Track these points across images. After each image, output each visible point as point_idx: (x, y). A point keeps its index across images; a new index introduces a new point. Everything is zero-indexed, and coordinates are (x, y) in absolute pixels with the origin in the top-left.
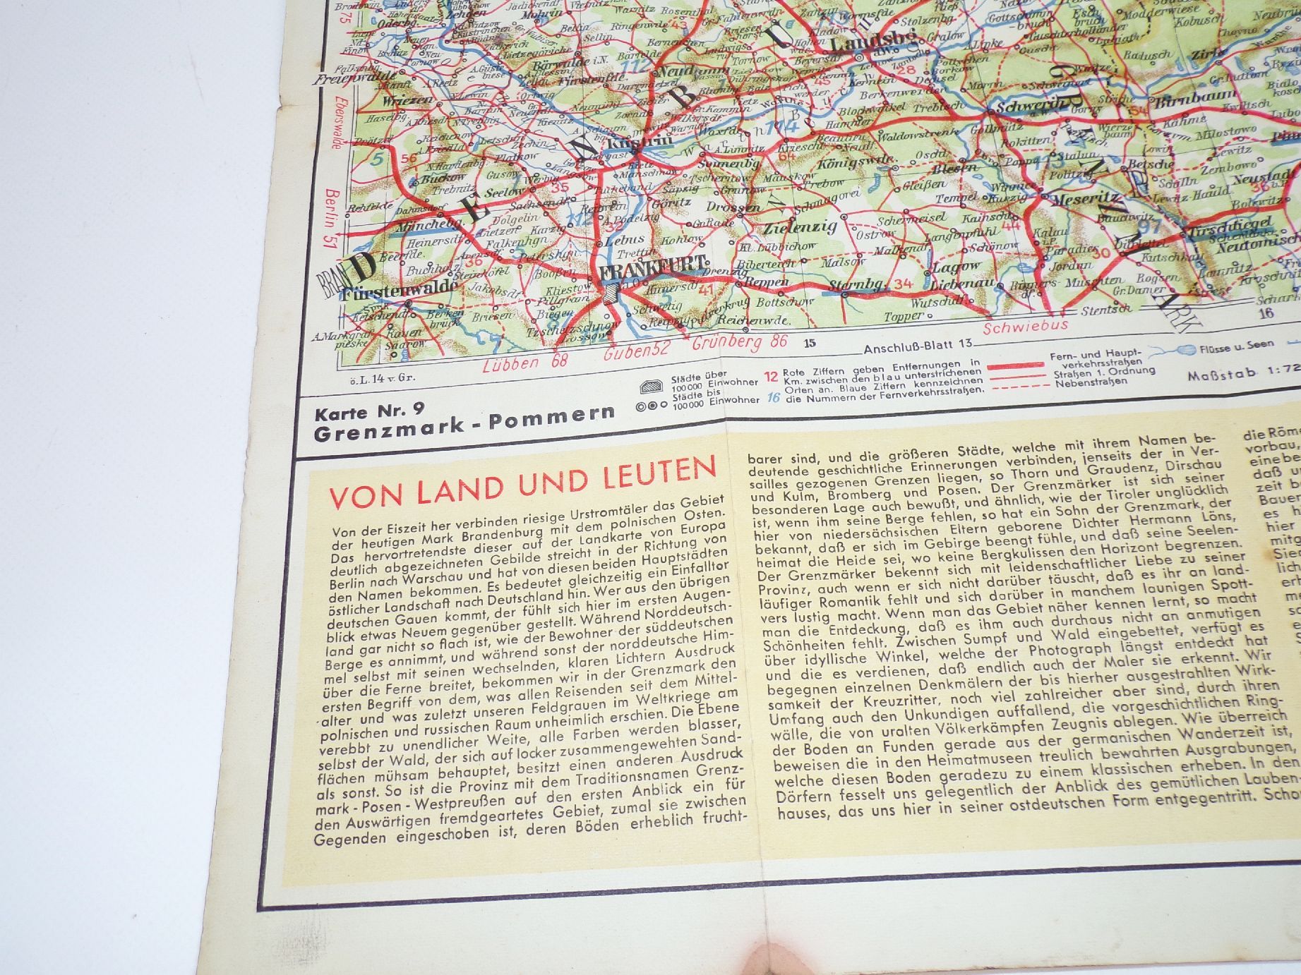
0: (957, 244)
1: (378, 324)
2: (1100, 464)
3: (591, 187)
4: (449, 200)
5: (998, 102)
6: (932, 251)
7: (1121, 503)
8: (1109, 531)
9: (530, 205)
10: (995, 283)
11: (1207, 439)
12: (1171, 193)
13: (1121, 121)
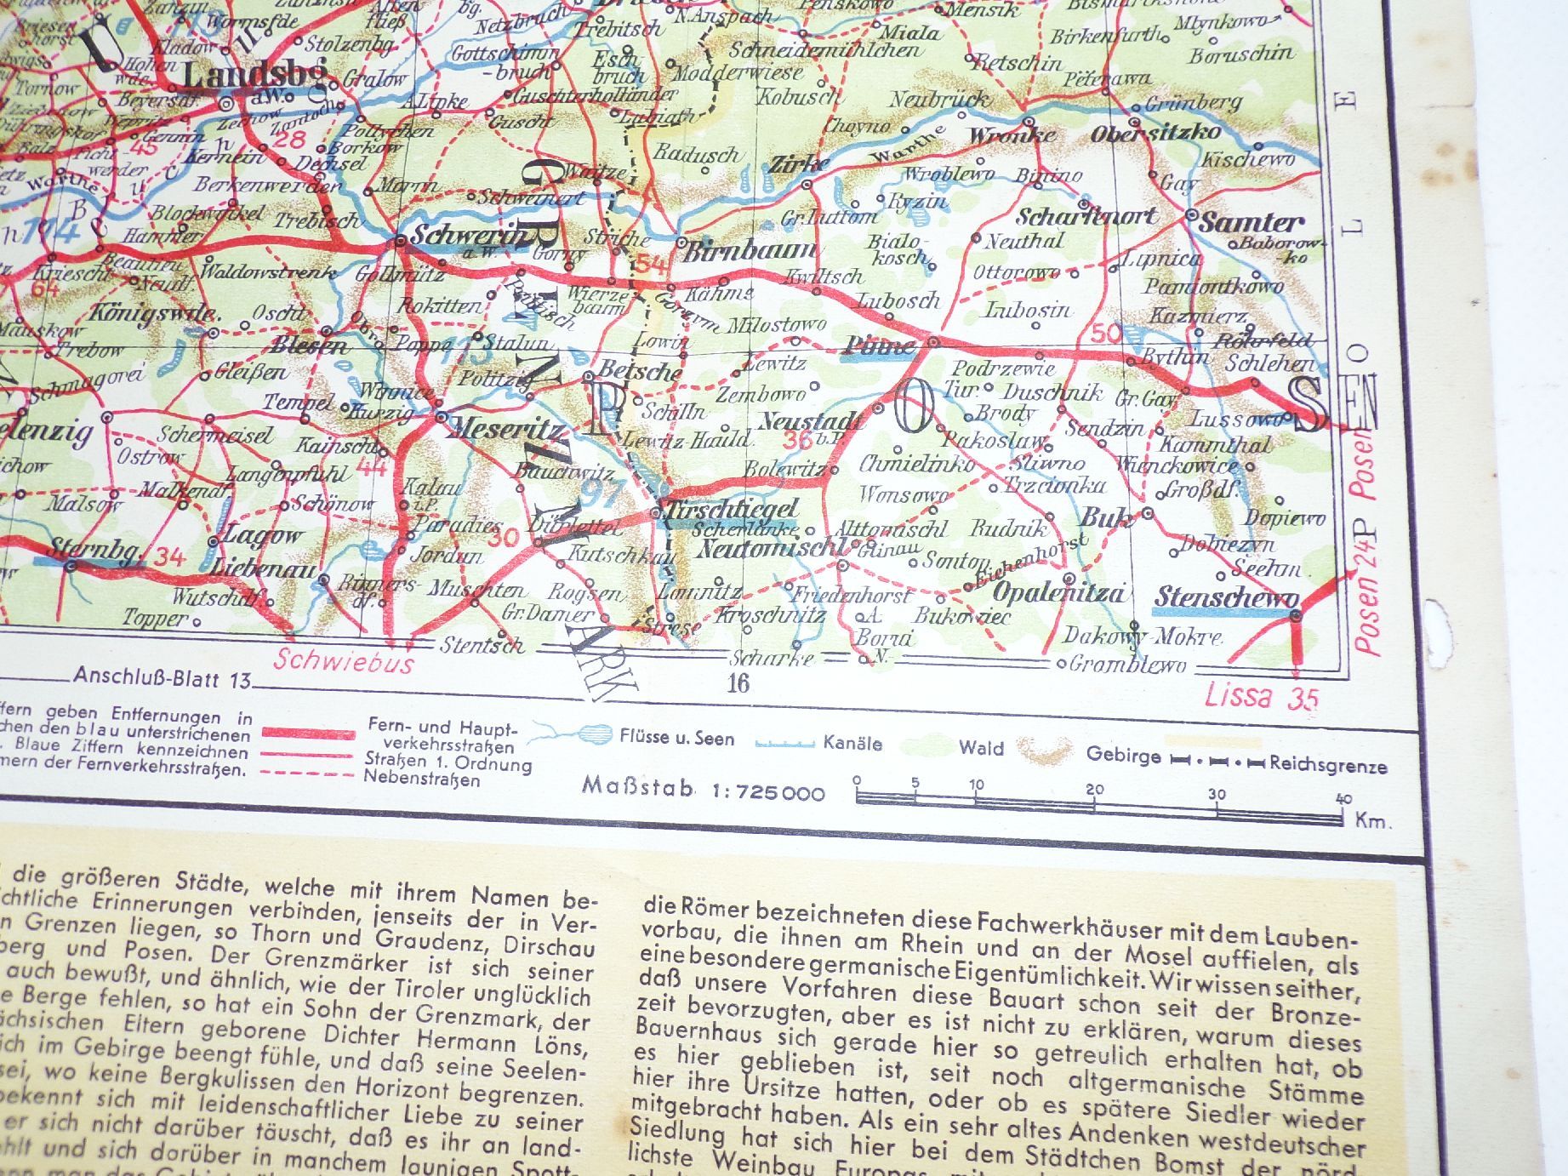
0: (275, 490)
2: (399, 929)
5: (419, 221)
6: (232, 498)
7: (411, 1004)
8: (379, 1053)
10: (317, 573)
11: (584, 903)
12: (659, 430)
13: (612, 282)
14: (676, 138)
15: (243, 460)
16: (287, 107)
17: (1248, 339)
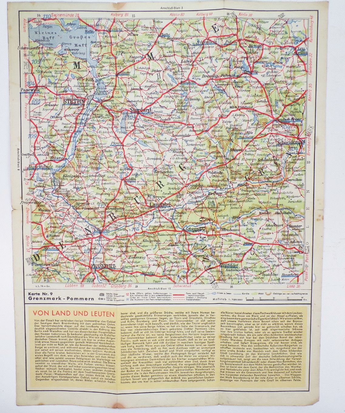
0: (171, 265)
1: (41, 273)
2: (192, 317)
3: (90, 243)
4: (56, 242)
5: (186, 227)
6: (165, 266)
7: (194, 325)
8: (191, 331)
9: (75, 246)
10: (178, 275)
11: (214, 313)
12: (220, 254)
13: (213, 235)
14: (220, 214)
15: (167, 261)
16: (165, 209)
17: (294, 242)
